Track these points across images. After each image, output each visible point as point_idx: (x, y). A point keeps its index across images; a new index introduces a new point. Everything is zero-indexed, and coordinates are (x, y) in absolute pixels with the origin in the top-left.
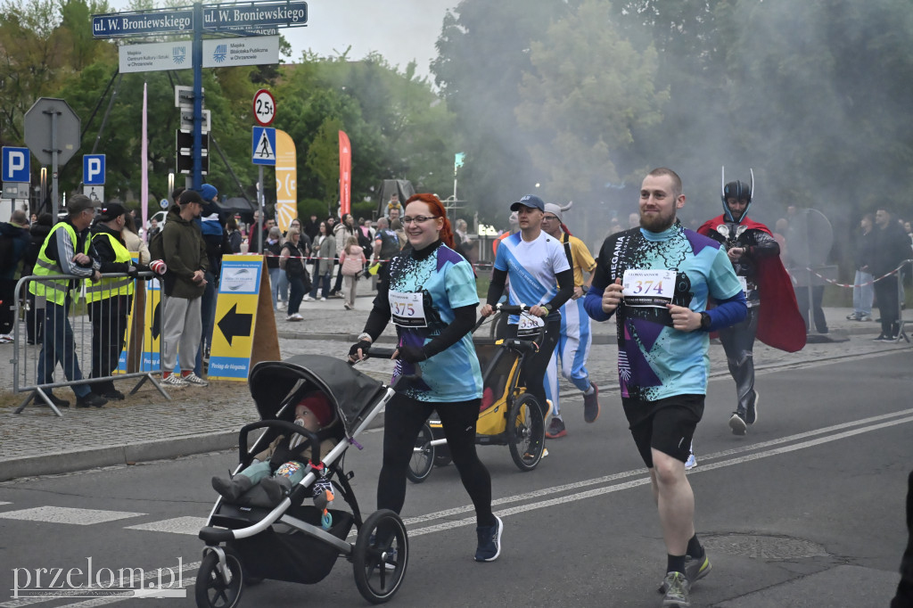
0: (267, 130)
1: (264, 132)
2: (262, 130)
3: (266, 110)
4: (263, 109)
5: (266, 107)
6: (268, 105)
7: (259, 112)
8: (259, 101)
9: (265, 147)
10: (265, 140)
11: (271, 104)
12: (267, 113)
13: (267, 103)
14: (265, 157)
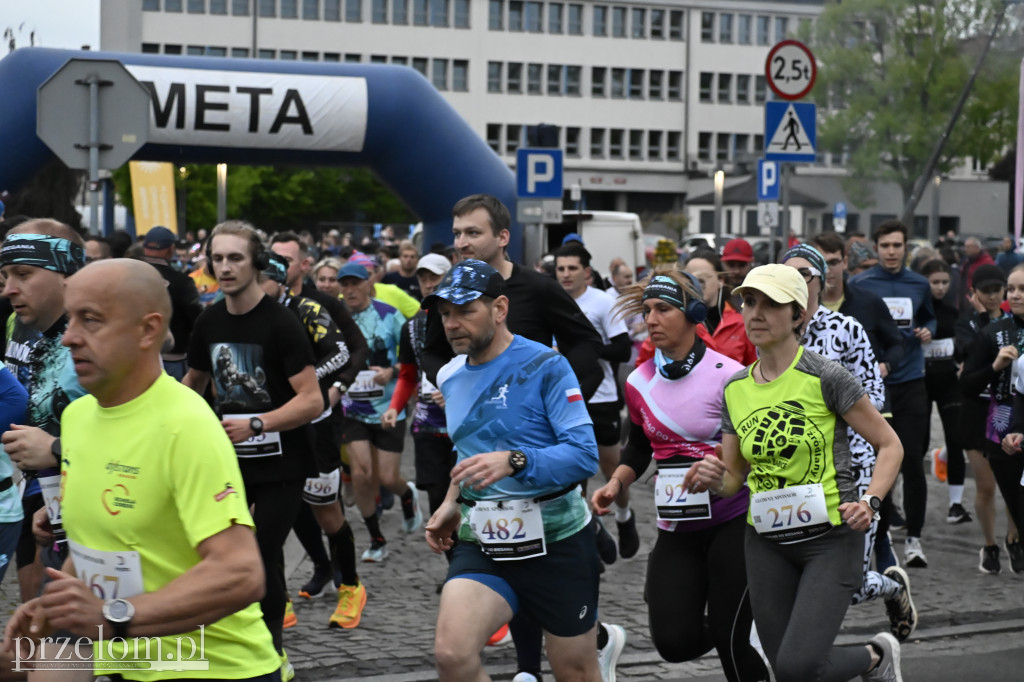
0: (797, 107)
1: (791, 108)
2: (785, 107)
3: (796, 73)
4: (788, 71)
5: (794, 68)
6: (801, 66)
7: (778, 76)
8: (780, 58)
9: (792, 134)
10: (792, 122)
11: (805, 62)
12: (795, 78)
13: (795, 62)
14: (792, 149)
